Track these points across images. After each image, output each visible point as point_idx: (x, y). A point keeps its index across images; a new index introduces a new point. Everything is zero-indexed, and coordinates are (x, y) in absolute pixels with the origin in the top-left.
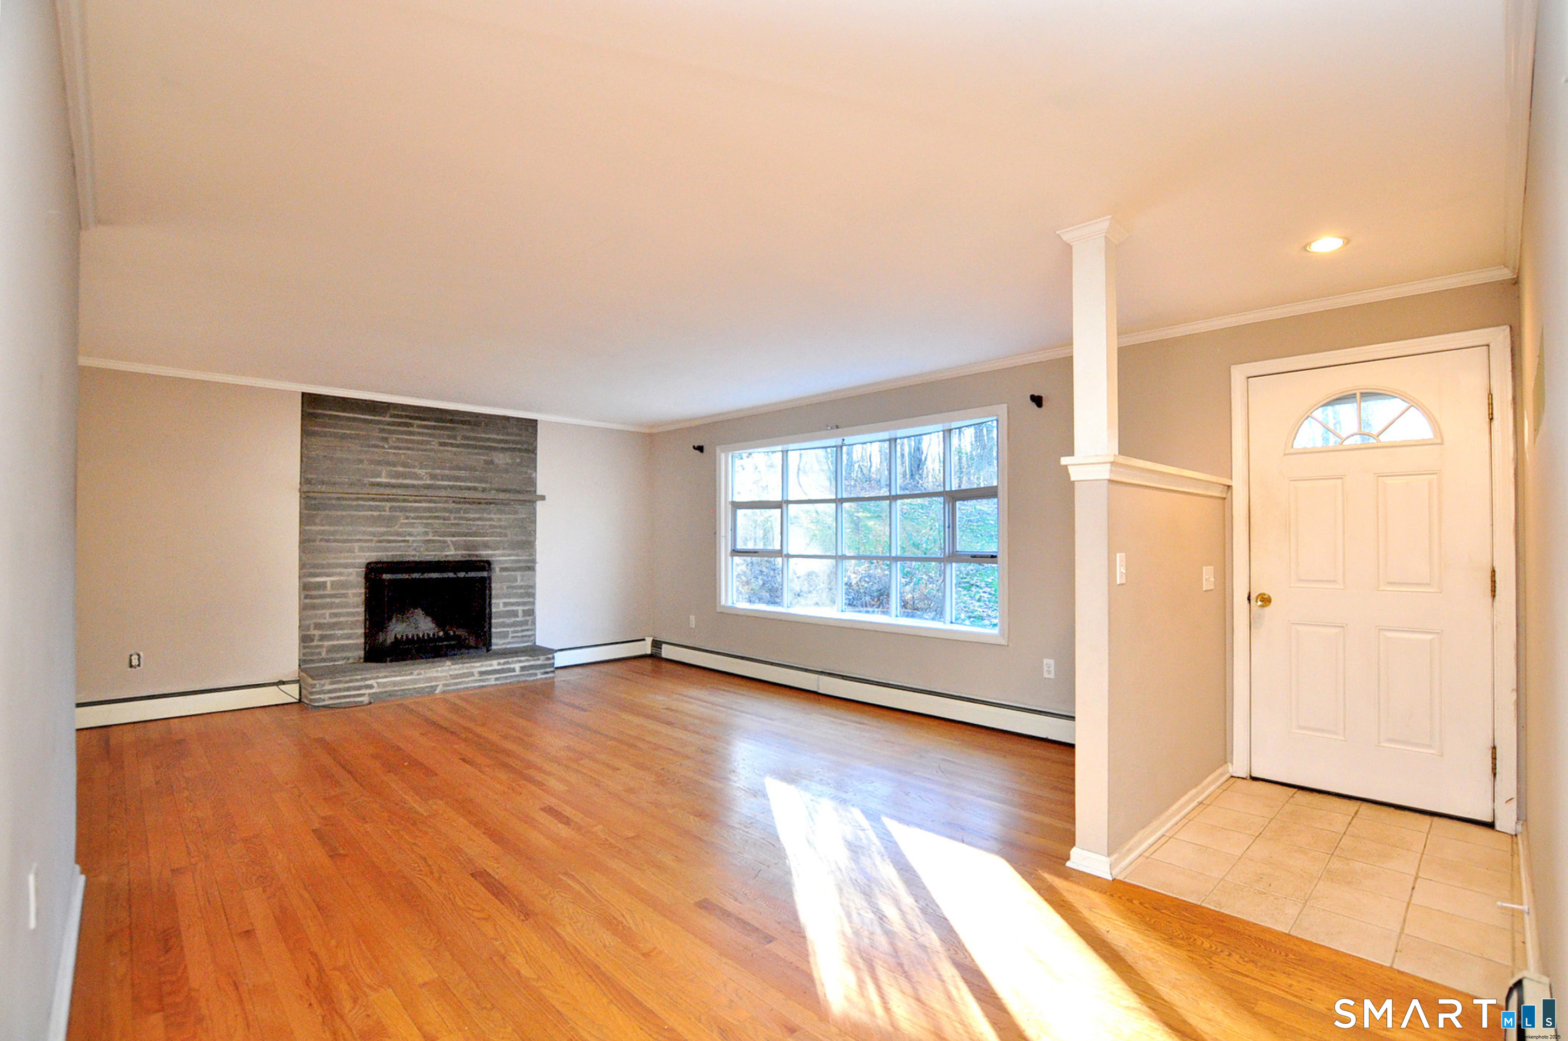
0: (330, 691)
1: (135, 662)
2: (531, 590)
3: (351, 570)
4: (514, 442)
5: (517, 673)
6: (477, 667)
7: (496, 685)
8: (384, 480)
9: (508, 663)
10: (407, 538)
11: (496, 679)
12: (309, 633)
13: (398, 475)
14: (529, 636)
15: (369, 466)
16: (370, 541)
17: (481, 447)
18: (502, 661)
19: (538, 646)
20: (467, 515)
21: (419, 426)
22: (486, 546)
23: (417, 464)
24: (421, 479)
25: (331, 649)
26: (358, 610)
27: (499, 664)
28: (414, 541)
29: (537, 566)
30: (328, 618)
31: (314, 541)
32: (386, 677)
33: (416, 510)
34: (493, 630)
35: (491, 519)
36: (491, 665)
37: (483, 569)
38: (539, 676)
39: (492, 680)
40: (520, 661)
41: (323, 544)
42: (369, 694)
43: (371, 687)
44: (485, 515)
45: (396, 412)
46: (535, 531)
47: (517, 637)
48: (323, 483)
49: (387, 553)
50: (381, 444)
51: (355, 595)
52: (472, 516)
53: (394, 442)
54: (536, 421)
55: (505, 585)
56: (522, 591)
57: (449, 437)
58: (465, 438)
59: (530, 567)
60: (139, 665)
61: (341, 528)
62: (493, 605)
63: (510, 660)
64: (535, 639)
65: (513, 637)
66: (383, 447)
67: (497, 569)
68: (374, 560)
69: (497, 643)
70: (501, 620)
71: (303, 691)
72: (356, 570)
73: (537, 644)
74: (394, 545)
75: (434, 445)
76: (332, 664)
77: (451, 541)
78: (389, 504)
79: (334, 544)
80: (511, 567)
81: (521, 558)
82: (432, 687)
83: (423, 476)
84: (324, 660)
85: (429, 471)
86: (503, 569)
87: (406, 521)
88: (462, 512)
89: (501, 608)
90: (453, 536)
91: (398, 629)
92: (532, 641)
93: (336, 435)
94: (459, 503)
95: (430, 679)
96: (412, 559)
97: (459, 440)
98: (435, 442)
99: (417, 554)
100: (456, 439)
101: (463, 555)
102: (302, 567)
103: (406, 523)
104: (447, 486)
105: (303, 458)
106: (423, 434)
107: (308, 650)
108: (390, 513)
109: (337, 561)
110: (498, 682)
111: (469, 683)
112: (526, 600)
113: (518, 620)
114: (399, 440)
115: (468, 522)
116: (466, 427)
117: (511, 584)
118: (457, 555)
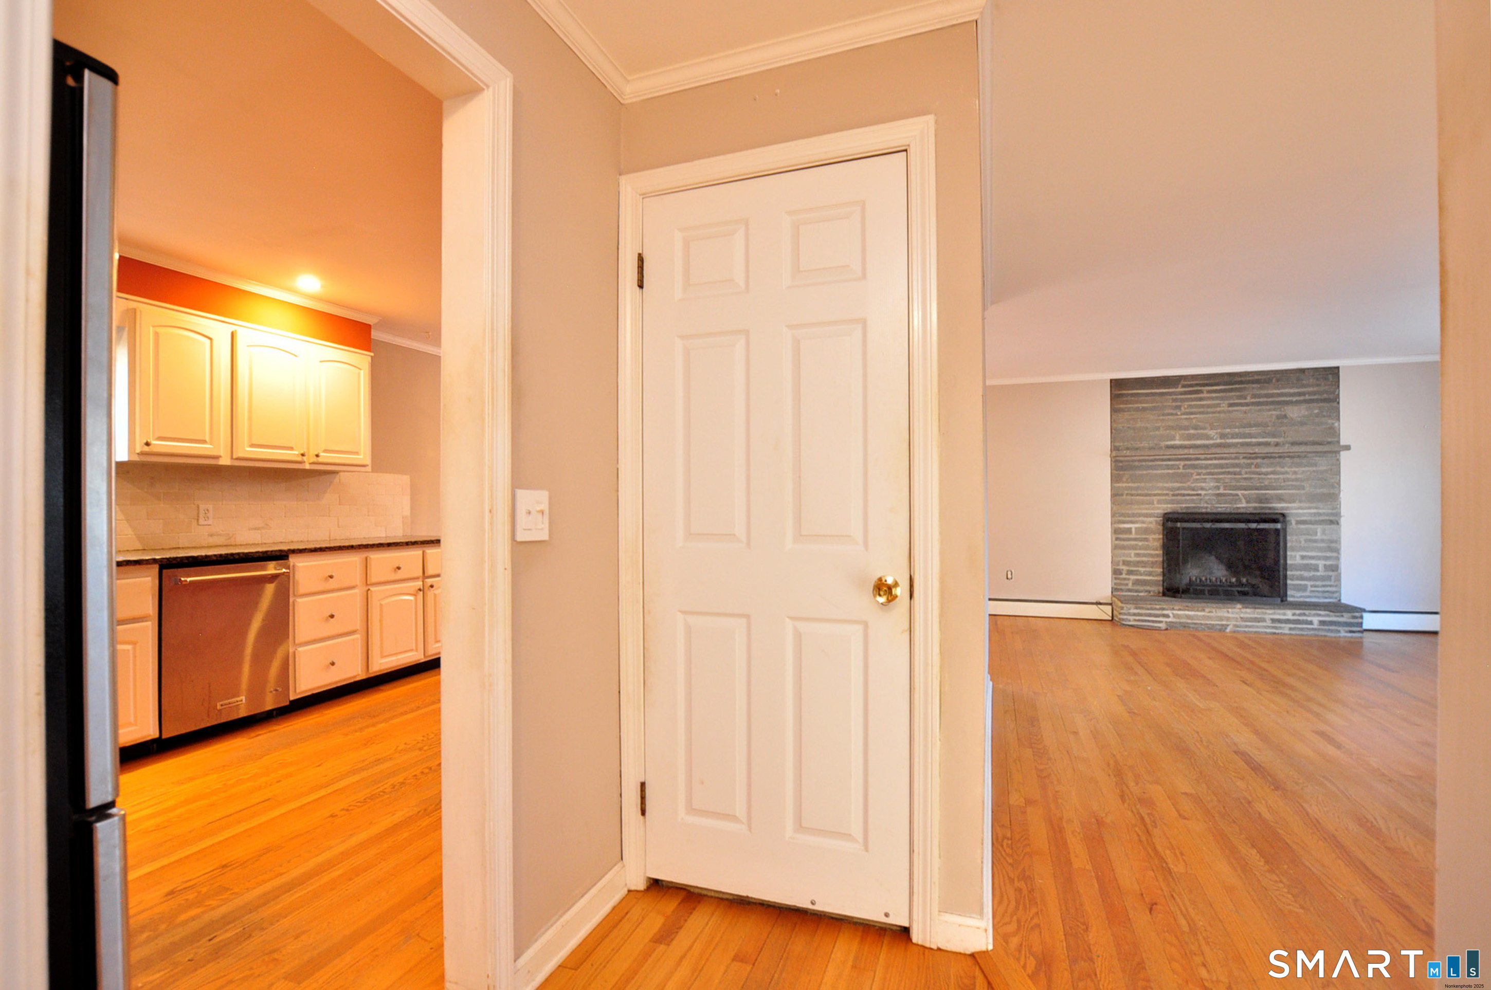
0: (1135, 615)
1: (1009, 576)
2: (1333, 545)
3: (1151, 519)
4: (1310, 394)
5: (1316, 626)
6: (1269, 614)
7: (1290, 634)
8: (1177, 442)
9: (1304, 615)
10: (1199, 492)
11: (1290, 629)
12: (1118, 567)
13: (1190, 437)
14: (1333, 592)
15: (1164, 432)
16: (1167, 494)
17: (1272, 403)
18: (1298, 612)
19: (1343, 604)
20: (1258, 470)
21: (1209, 392)
22: (1280, 499)
23: (1207, 425)
24: (1212, 439)
25: (1137, 582)
26: (1157, 552)
27: (1294, 615)
28: (1205, 495)
29: (1342, 519)
30: (1133, 556)
31: (1122, 495)
32: (1180, 610)
33: (1207, 467)
34: (1289, 582)
35: (1286, 473)
36: (1284, 614)
37: (1275, 521)
38: (1343, 634)
39: (1285, 629)
40: (1319, 615)
41: (1129, 497)
42: (1166, 622)
43: (1167, 616)
44: (1279, 469)
45: (1186, 383)
46: (1339, 483)
47: (1317, 591)
48: (1128, 449)
49: (1181, 505)
50: (1174, 412)
51: (1154, 539)
52: (1264, 470)
53: (1186, 409)
54: (1338, 368)
55: (1302, 538)
57: (1239, 397)
58: (1254, 396)
59: (1334, 521)
60: (1012, 578)
61: (1143, 485)
62: (1288, 558)
63: (1307, 612)
64: (1340, 596)
65: (1314, 591)
66: (1177, 415)
67: (1293, 522)
68: (1169, 511)
69: (1293, 595)
70: (1298, 573)
71: (1115, 611)
72: (1155, 519)
73: (1343, 601)
74: (1188, 498)
75: (1223, 407)
76: (1137, 594)
77: (1242, 494)
78: (1182, 463)
79: (1137, 497)
80: (1311, 521)
81: (1321, 511)
82: (1223, 625)
83: (1214, 436)
84: (1129, 590)
85: (1219, 431)
86: (1298, 522)
87: (1198, 477)
88: (1253, 466)
89: (1298, 561)
90: (1245, 490)
91: (1192, 573)
93: (1138, 409)
94: (1250, 458)
95: (1221, 619)
96: (1204, 511)
97: (1249, 400)
98: (1224, 406)
99: (1209, 506)
100: (1246, 398)
101: (1255, 508)
102: (1113, 515)
103: (1197, 479)
104: (1238, 443)
105: (1113, 431)
106: (1212, 398)
107: (1118, 581)
108: (1183, 471)
109: (1139, 511)
110: (1293, 632)
111: (1260, 628)
112: (1329, 554)
113: (1318, 574)
114: (1189, 406)
115: (1260, 476)
116: (1254, 386)
117: (1309, 537)
118: (1249, 507)
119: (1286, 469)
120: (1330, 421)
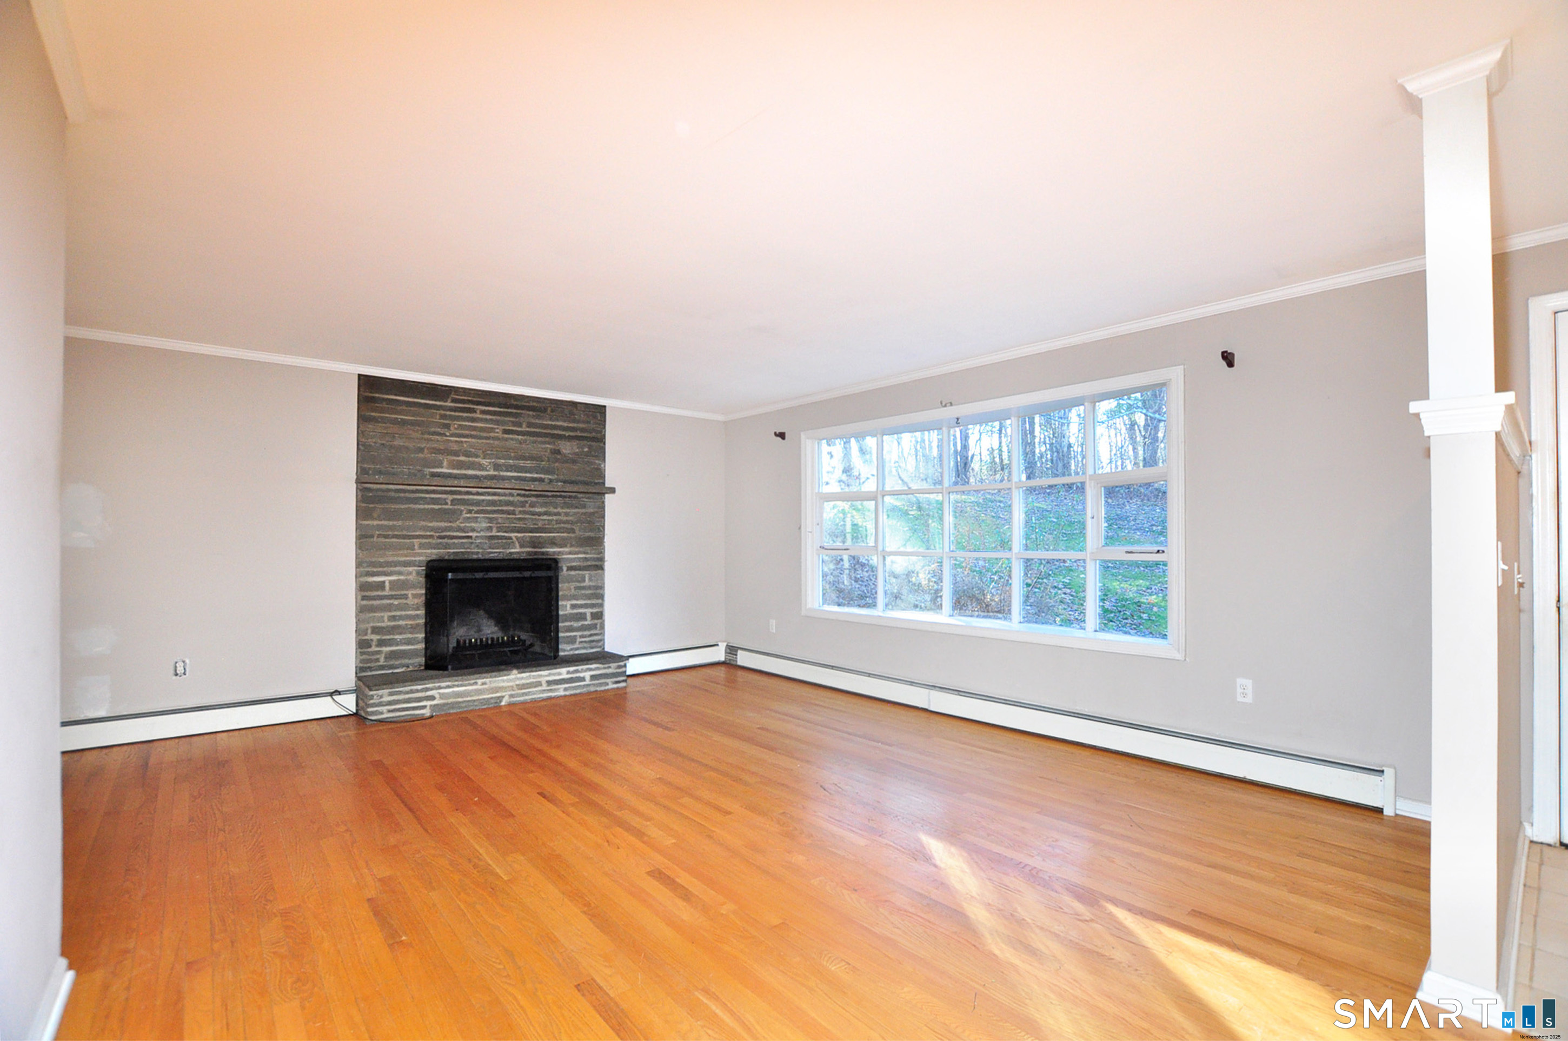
0: (390, 703)
1: (180, 670)
2: (598, 591)
3: (411, 569)
4: (582, 430)
5: (588, 682)
6: (545, 676)
7: (565, 696)
8: (445, 470)
9: (577, 671)
10: (470, 534)
11: (565, 689)
12: (366, 638)
13: (461, 465)
14: (598, 641)
15: (429, 455)
16: (431, 537)
17: (546, 435)
18: (572, 669)
19: (607, 652)
20: (531, 509)
21: (483, 412)
22: (553, 543)
23: (480, 453)
24: (485, 469)
25: (392, 655)
26: (418, 612)
27: (568, 673)
28: (477, 537)
29: (606, 564)
30: (386, 620)
31: (372, 536)
32: (448, 687)
33: (478, 503)
34: (561, 635)
35: (558, 514)
36: (560, 674)
37: (549, 568)
38: (611, 686)
39: (560, 691)
40: (591, 670)
41: (381, 540)
42: (431, 706)
43: (432, 698)
44: (552, 510)
45: (457, 397)
46: (604, 527)
47: (585, 642)
48: (380, 473)
49: (449, 551)
50: (440, 431)
51: (415, 596)
52: (537, 510)
53: (455, 429)
54: (605, 407)
55: (573, 585)
56: (590, 592)
57: (514, 424)
58: (530, 425)
59: (598, 566)
60: (185, 674)
61: (400, 523)
62: (560, 608)
63: (580, 668)
64: (604, 645)
65: (581, 642)
66: (444, 435)
67: (565, 569)
68: (434, 557)
69: (565, 650)
70: (567, 624)
71: (360, 702)
72: (416, 568)
73: (606, 649)
74: (456, 541)
75: (497, 433)
76: (390, 671)
77: (516, 537)
78: (450, 497)
79: (393, 540)
80: (580, 566)
81: (588, 556)
82: (499, 698)
83: (487, 466)
84: (382, 667)
85: (493, 460)
86: (569, 568)
87: (468, 515)
88: (527, 505)
89: (569, 611)
90: (518, 532)
91: (460, 633)
92: (600, 647)
93: (395, 422)
94: (524, 495)
95: (497, 690)
96: (475, 557)
97: (524, 428)
98: (499, 430)
99: (480, 551)
100: (521, 426)
101: (528, 553)
102: (359, 565)
103: (468, 518)
104: (512, 477)
105: (360, 447)
106: (486, 421)
107: (364, 657)
108: (451, 507)
109: (396, 559)
110: (567, 693)
111: (537, 694)
112: (594, 601)
113: (586, 623)
114: (461, 427)
115: (533, 517)
116: (531, 413)
117: (578, 584)
118: (523, 553)
119: (559, 510)
120: (597, 461)
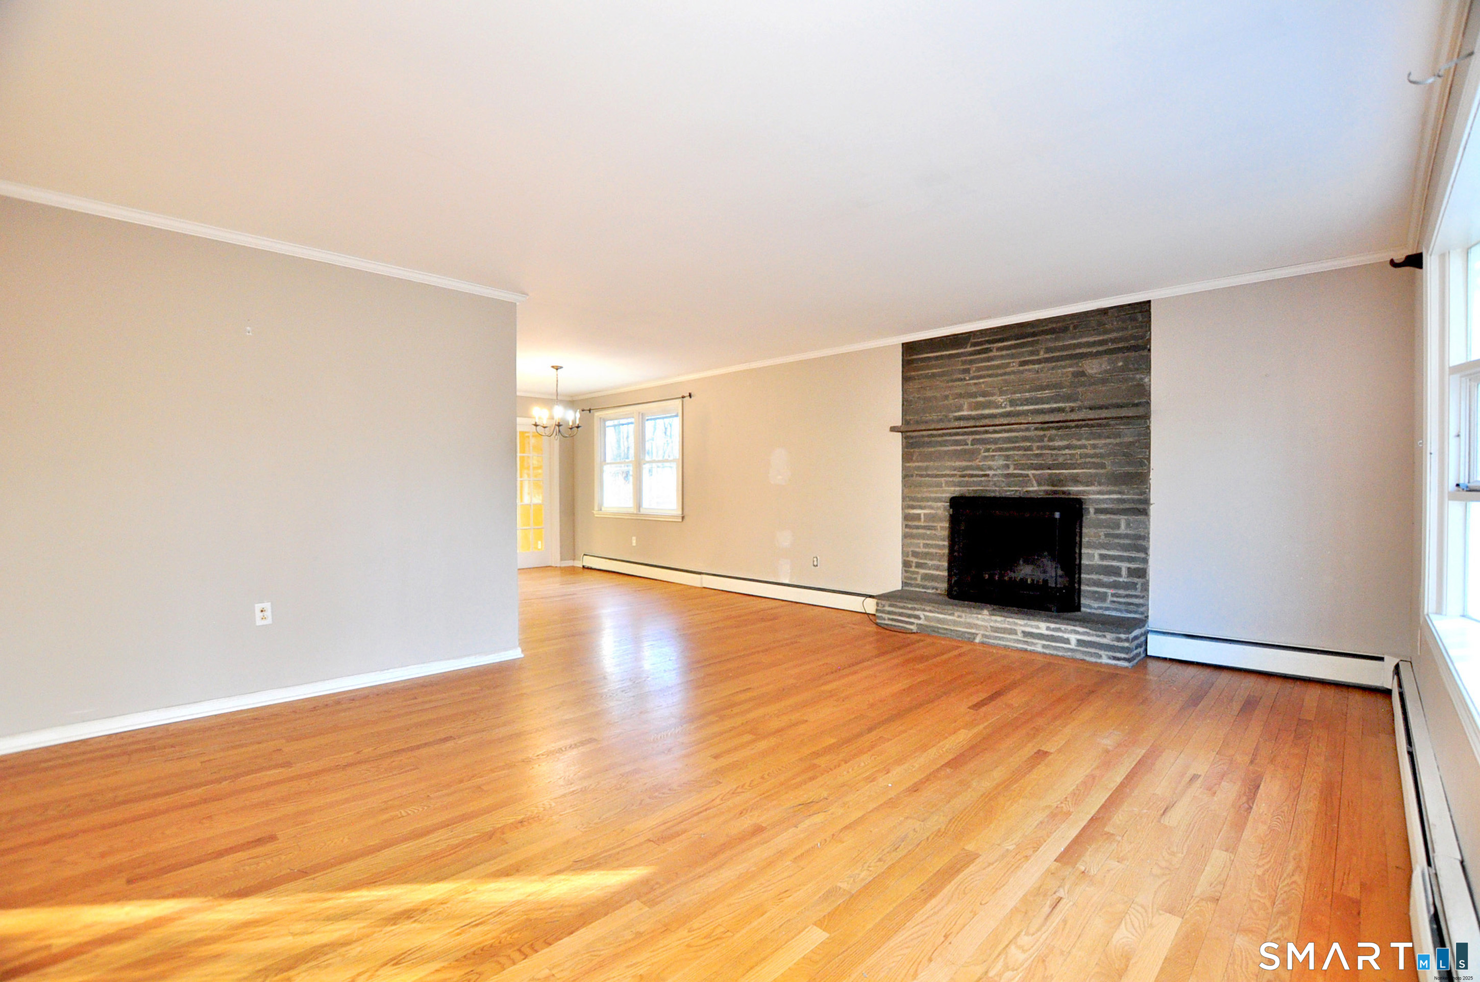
0: (889, 613)
1: (815, 563)
2: (1140, 542)
3: (940, 504)
4: (1113, 341)
5: (1073, 645)
6: (1021, 625)
7: (1045, 654)
8: (965, 413)
10: (987, 472)
11: (1044, 646)
12: (908, 559)
13: (978, 406)
14: (1138, 605)
15: (953, 401)
16: (955, 475)
18: (1053, 626)
20: (1051, 444)
21: (999, 349)
22: (1076, 480)
23: (996, 391)
24: (1000, 406)
25: (925, 577)
26: (941, 543)
27: (1048, 628)
28: (995, 475)
29: (1152, 507)
30: (922, 547)
31: (912, 476)
32: (930, 611)
33: (995, 441)
35: (1084, 447)
36: (1038, 627)
38: (1105, 660)
39: (1038, 646)
41: (919, 478)
42: (917, 624)
43: (918, 617)
44: (1075, 442)
45: (976, 340)
46: (1149, 459)
47: (1119, 603)
49: (969, 488)
50: (962, 376)
51: (942, 528)
52: (1057, 444)
53: (974, 372)
54: (1149, 302)
55: (1103, 532)
56: (1127, 541)
57: (1032, 353)
58: (1048, 350)
59: (1141, 509)
60: (817, 565)
61: (931, 464)
62: (1084, 557)
64: (1144, 611)
65: (1114, 602)
66: (965, 379)
67: (1092, 511)
68: (957, 494)
69: (1089, 605)
70: (1094, 577)
72: (943, 504)
74: (975, 479)
75: (1013, 366)
76: (924, 590)
77: (1033, 474)
78: (971, 437)
79: (927, 479)
80: (1113, 509)
81: (1126, 497)
83: (1002, 403)
84: (918, 586)
85: (1009, 396)
86: (1098, 511)
87: (986, 454)
88: (1046, 439)
89: (1096, 561)
90: (1036, 469)
92: (1142, 613)
93: (927, 376)
94: (1042, 429)
95: (970, 625)
96: (992, 495)
97: (1042, 355)
99: (997, 489)
100: (1038, 355)
101: (1046, 492)
102: (904, 499)
103: (986, 457)
104: (1028, 411)
105: (905, 403)
106: (1002, 357)
107: (908, 575)
108: (972, 447)
109: (928, 495)
110: (1047, 651)
111: (1010, 641)
112: (1134, 554)
113: (1121, 580)
114: (979, 369)
115: (1053, 452)
116: (1048, 337)
117: (1111, 531)
118: (1040, 491)
119: (1084, 442)
120: (1138, 376)
